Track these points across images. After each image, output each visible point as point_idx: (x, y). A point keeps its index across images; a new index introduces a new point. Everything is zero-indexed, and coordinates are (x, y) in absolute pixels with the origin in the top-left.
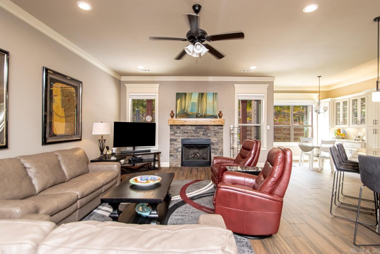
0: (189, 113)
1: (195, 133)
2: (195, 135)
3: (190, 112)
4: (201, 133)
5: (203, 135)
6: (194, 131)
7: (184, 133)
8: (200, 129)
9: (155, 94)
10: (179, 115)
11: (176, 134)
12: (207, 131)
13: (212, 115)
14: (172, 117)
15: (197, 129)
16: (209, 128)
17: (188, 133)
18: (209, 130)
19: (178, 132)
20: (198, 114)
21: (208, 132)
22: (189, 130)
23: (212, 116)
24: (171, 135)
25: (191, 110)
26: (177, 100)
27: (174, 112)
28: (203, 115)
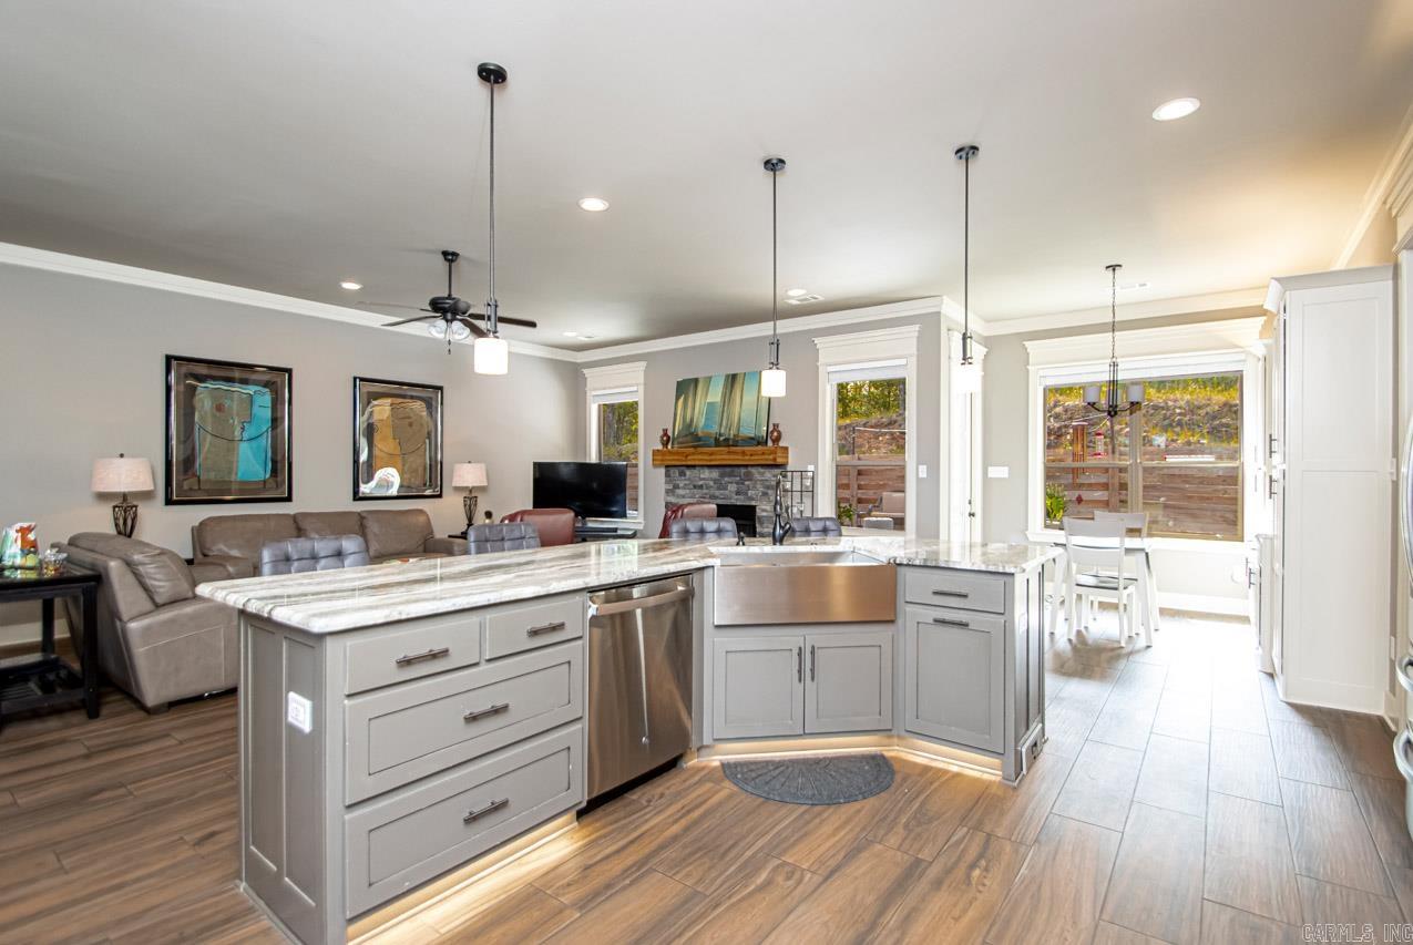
0: (700, 434)
1: (719, 489)
2: (717, 493)
3: (703, 428)
4: (732, 488)
5: (738, 493)
6: (715, 481)
7: (695, 487)
8: (730, 476)
9: (635, 388)
10: (681, 440)
11: (677, 491)
12: (747, 483)
13: (753, 435)
14: (665, 444)
15: (722, 476)
16: (750, 472)
17: (701, 487)
18: (751, 480)
19: (681, 485)
20: (720, 435)
21: (748, 486)
22: (704, 479)
23: (752, 438)
24: (667, 492)
25: (706, 425)
26: (677, 399)
27: (670, 433)
28: (732, 436)
